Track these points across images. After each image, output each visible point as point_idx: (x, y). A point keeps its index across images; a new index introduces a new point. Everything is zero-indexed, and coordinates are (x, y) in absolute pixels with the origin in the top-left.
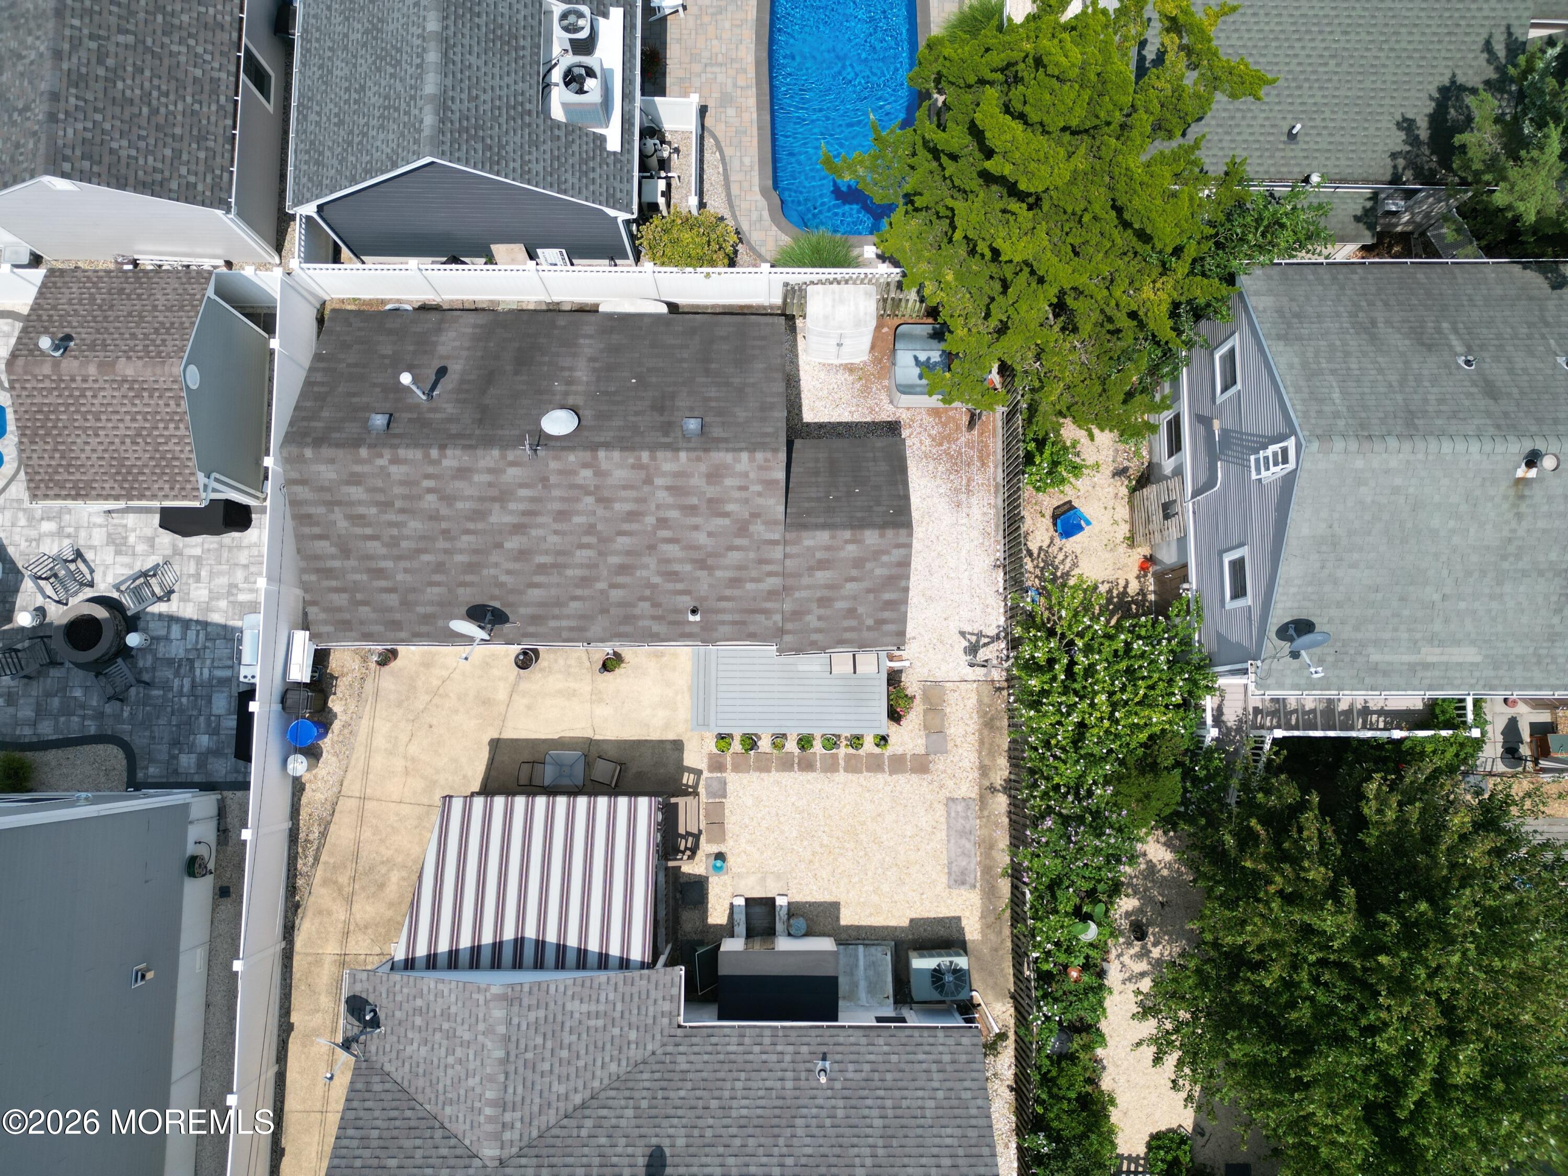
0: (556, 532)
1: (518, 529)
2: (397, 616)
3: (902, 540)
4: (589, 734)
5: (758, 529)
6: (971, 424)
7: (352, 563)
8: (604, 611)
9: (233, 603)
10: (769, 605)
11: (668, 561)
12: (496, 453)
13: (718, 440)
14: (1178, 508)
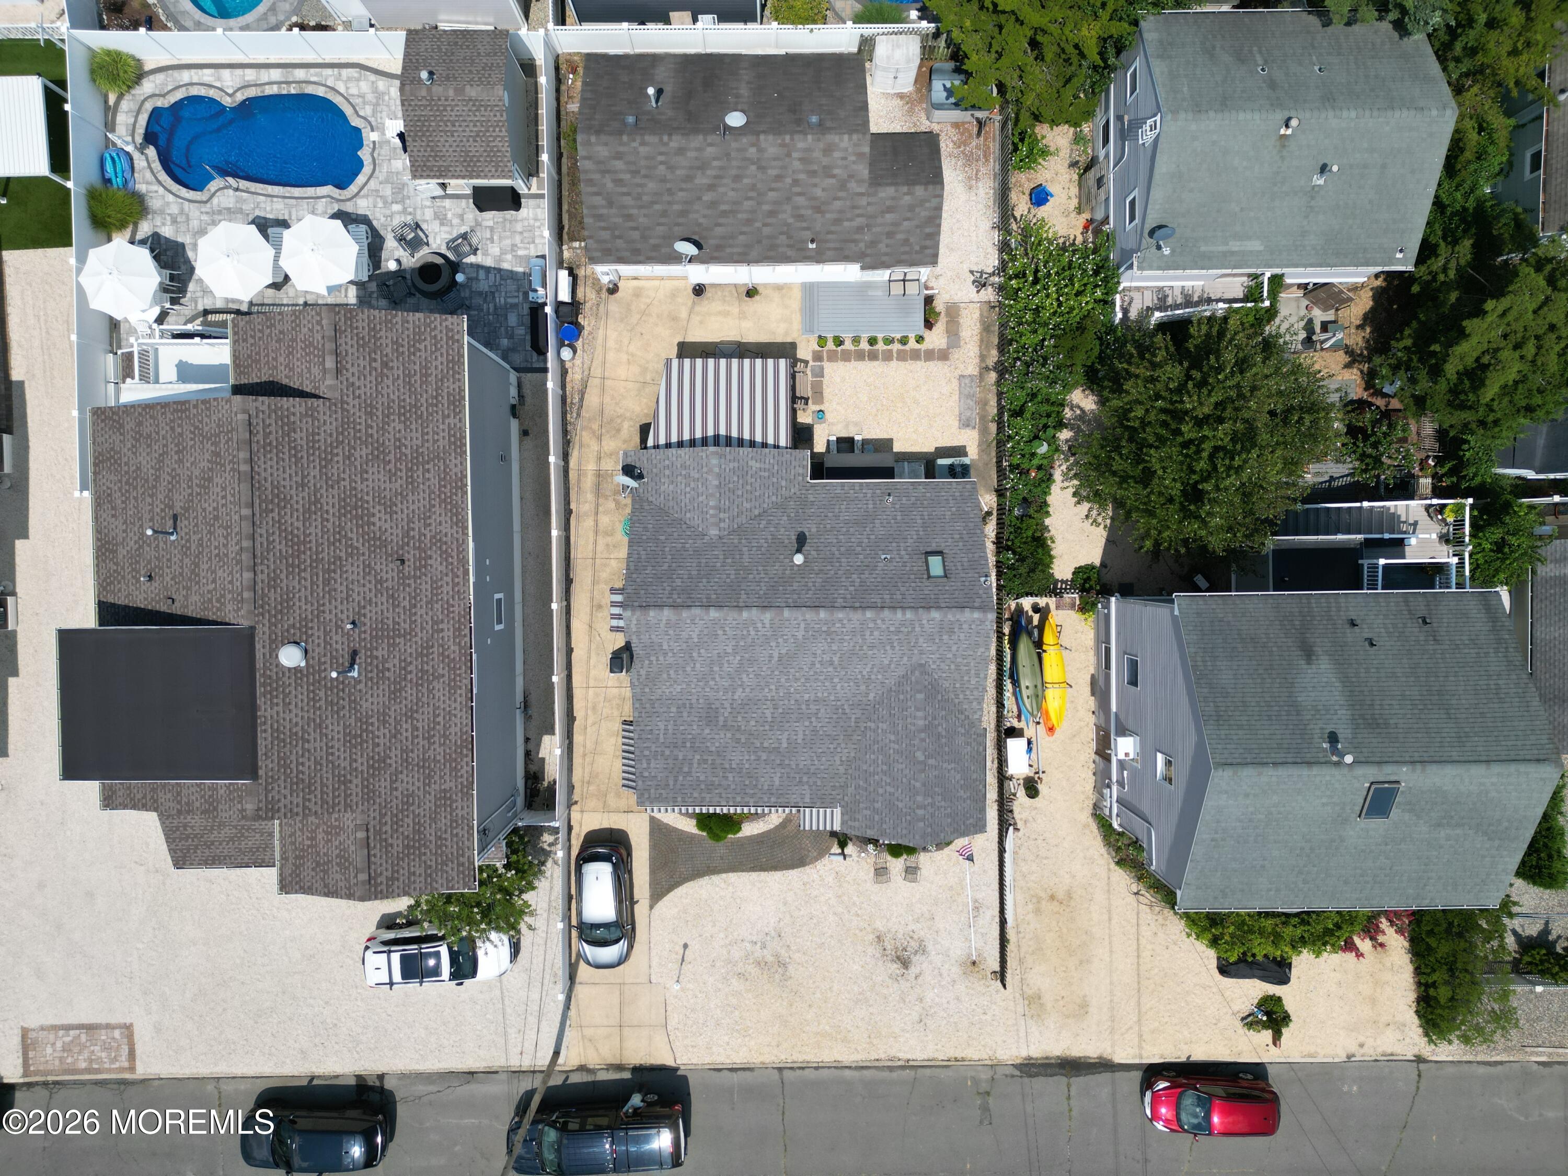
0: (733, 190)
1: (711, 187)
2: (639, 246)
3: (937, 193)
4: (738, 339)
5: (853, 186)
6: (979, 134)
7: (614, 211)
8: (759, 242)
9: (516, 256)
10: (857, 237)
11: (798, 208)
12: (701, 137)
13: (830, 129)
14: (1105, 180)
